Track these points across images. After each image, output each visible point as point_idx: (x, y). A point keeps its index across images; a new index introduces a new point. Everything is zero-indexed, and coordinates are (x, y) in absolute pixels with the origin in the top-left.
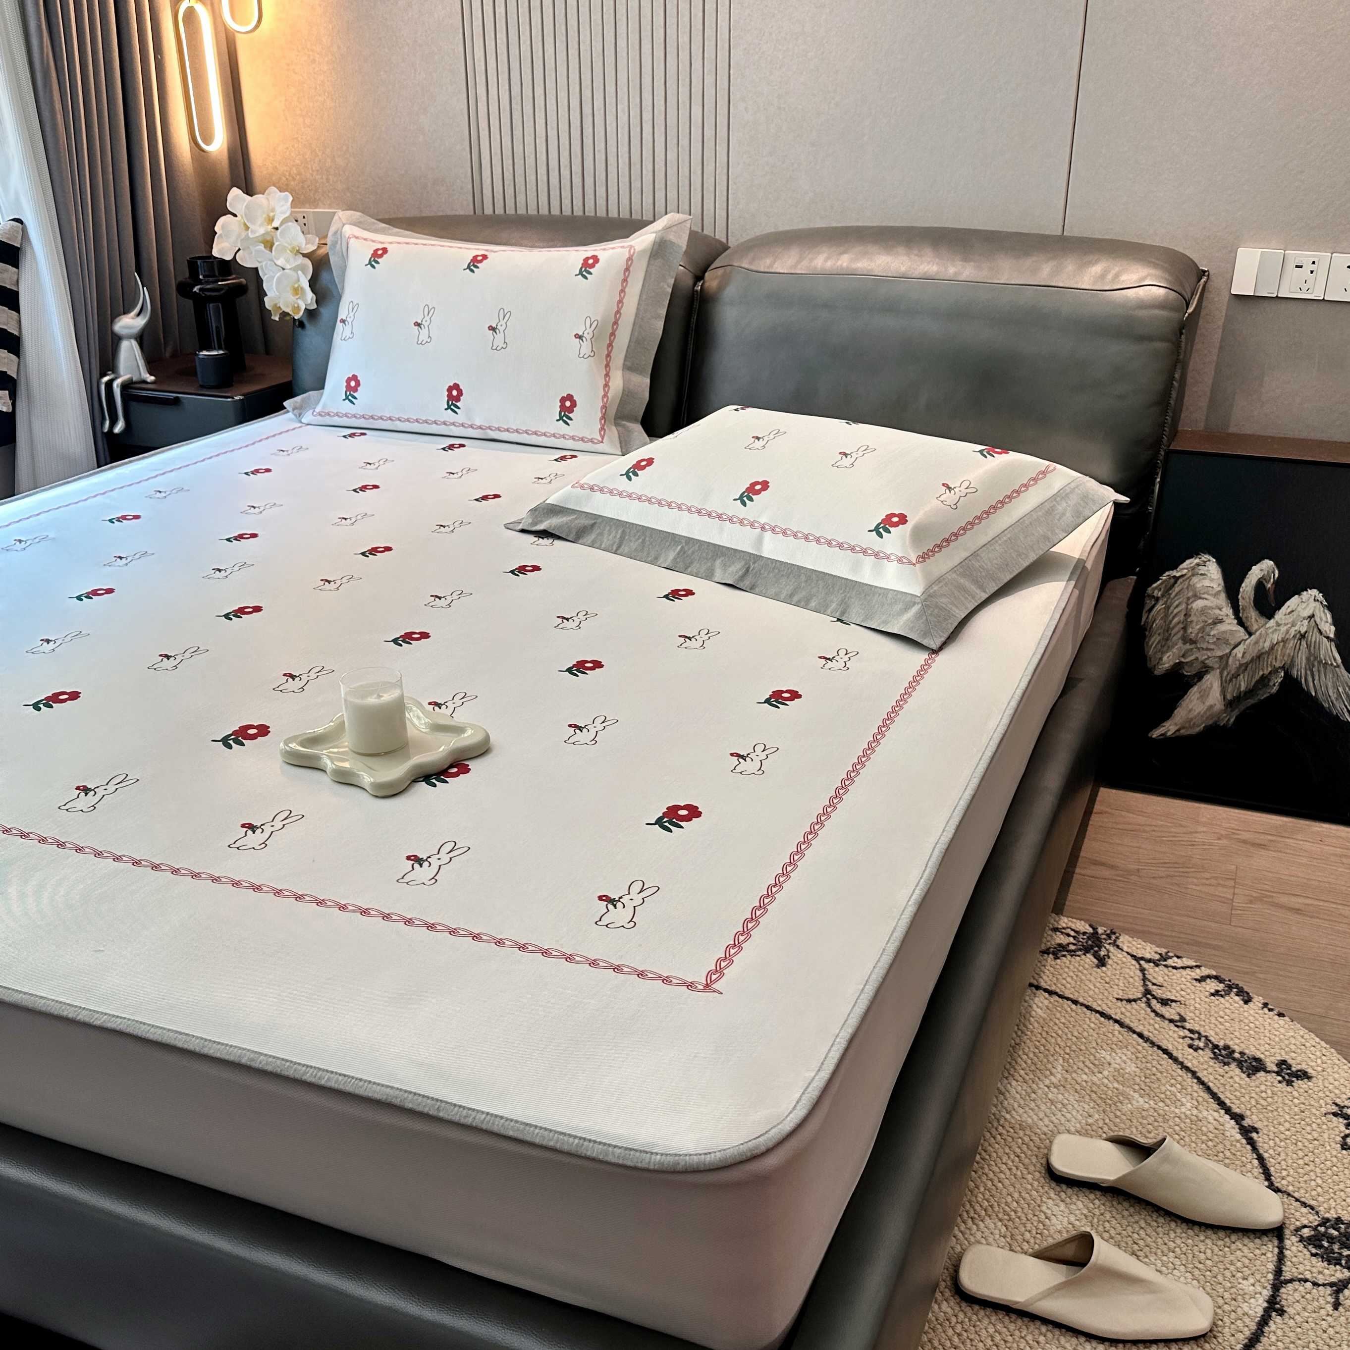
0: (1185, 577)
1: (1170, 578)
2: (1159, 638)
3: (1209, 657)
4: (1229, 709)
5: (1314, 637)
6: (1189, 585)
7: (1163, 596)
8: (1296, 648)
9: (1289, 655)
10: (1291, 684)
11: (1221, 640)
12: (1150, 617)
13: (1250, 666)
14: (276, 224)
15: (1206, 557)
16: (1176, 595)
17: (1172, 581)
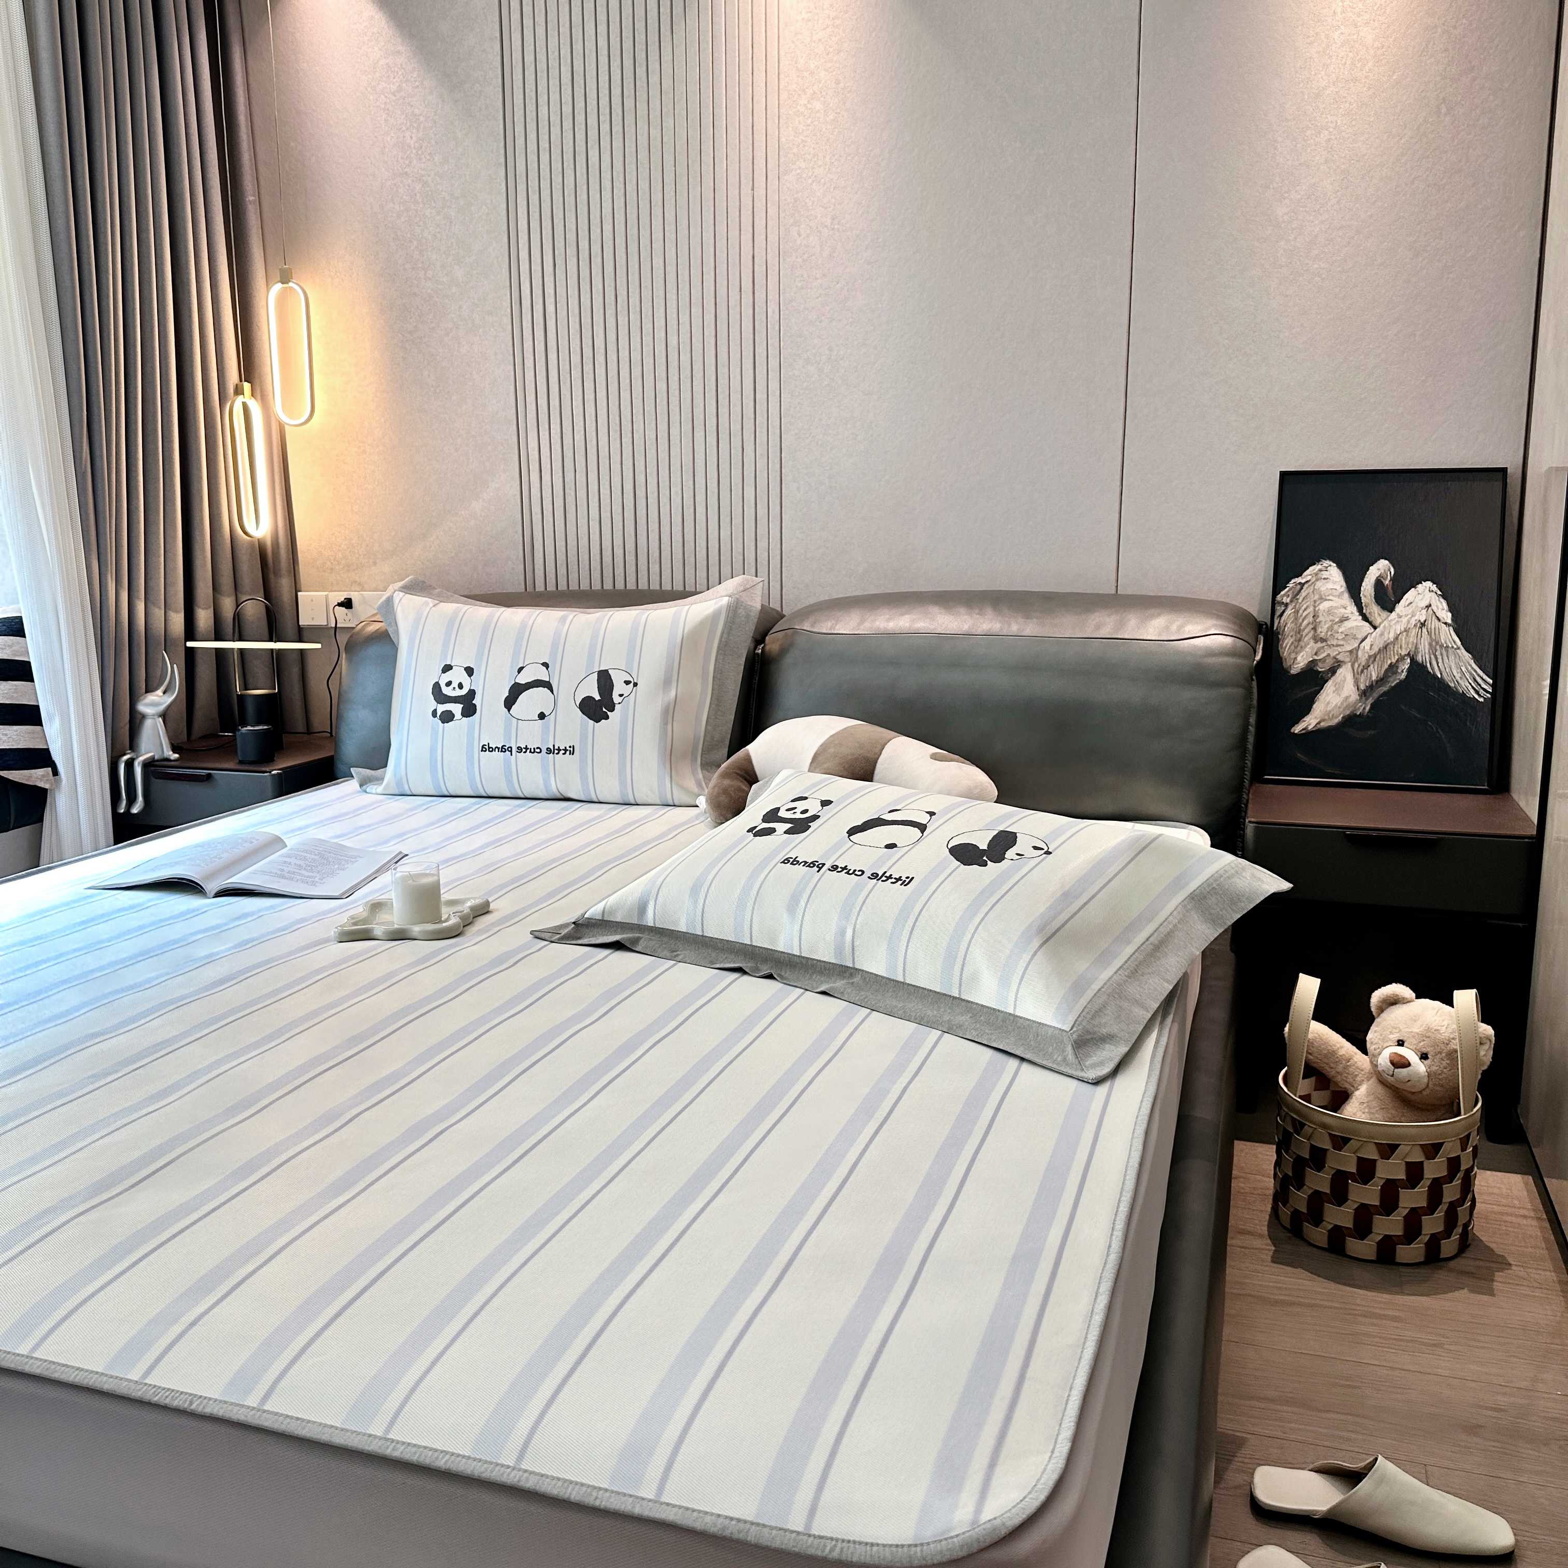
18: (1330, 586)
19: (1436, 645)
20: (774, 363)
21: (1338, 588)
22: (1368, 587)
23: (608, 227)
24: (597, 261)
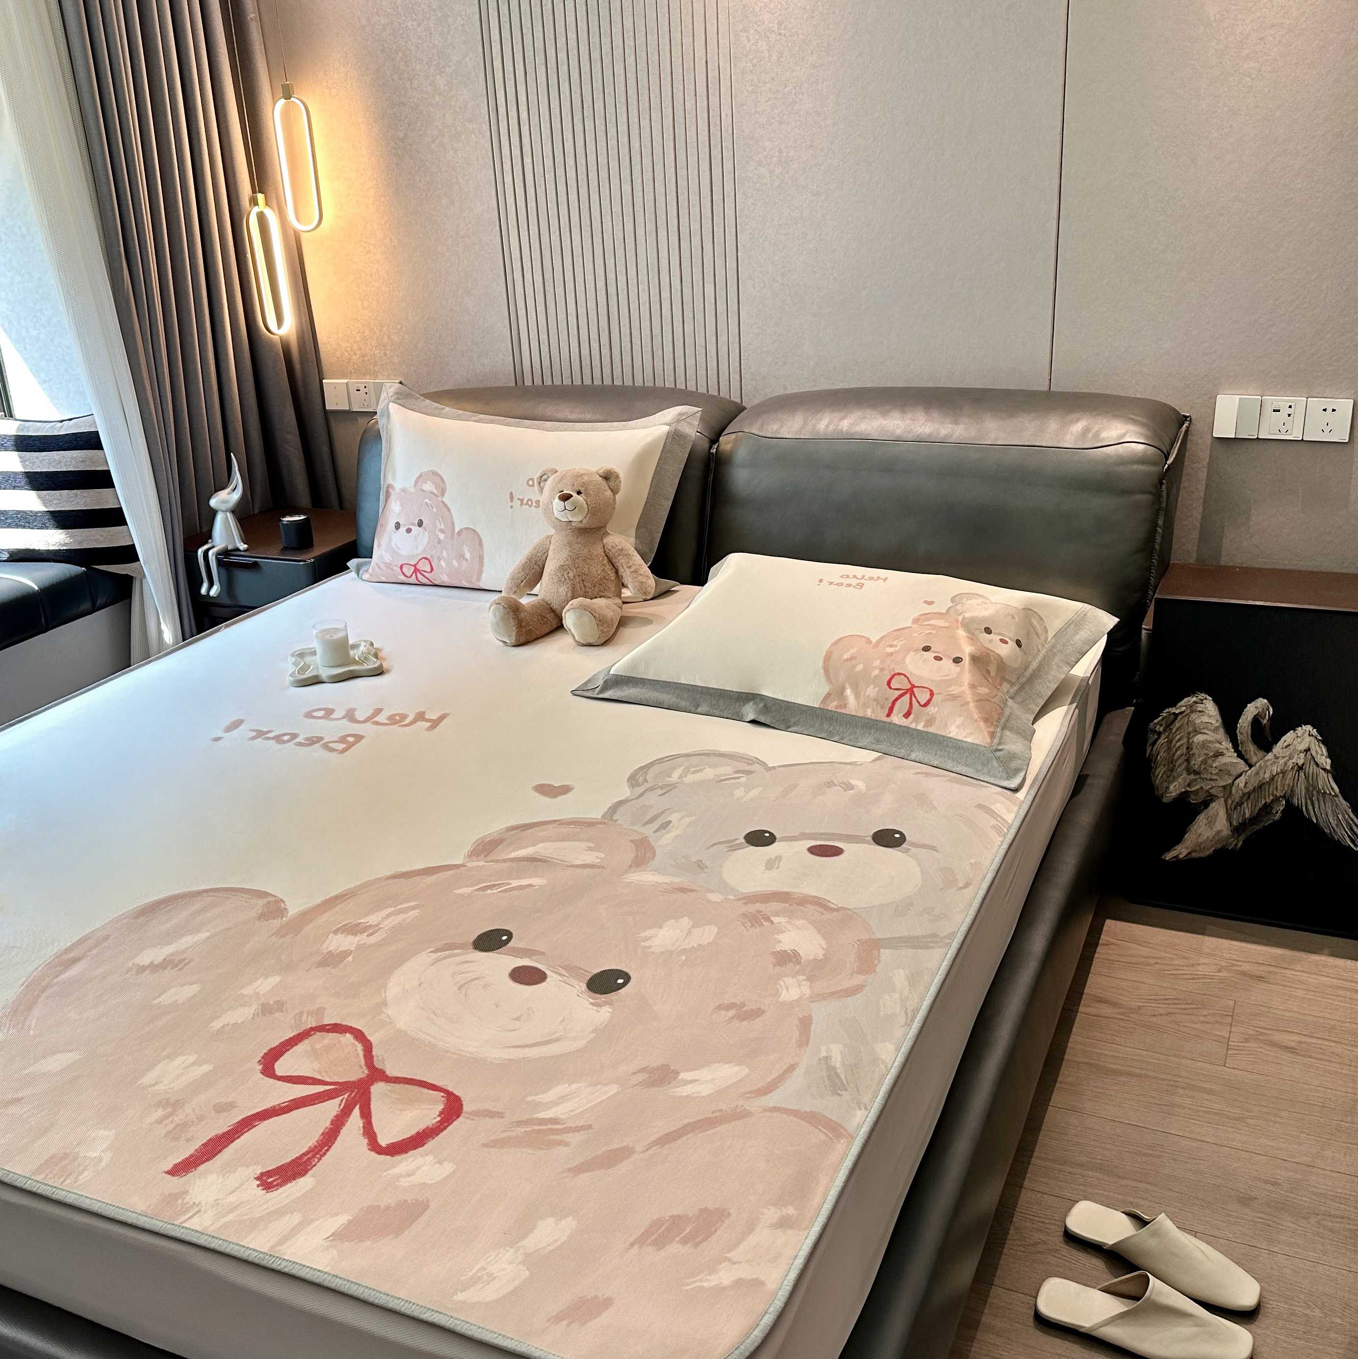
0: (1184, 715)
1: (1170, 715)
2: (1164, 770)
3: (1213, 787)
4: (1236, 835)
5: (1312, 769)
6: (1188, 720)
7: (1165, 730)
8: (1296, 780)
9: (1289, 785)
10: (1293, 811)
11: (1221, 771)
12: (1154, 749)
13: (1252, 795)
15: (1202, 696)
16: (1177, 729)
17: (1172, 717)
20: (728, 166)
23: (572, 36)
24: (563, 68)
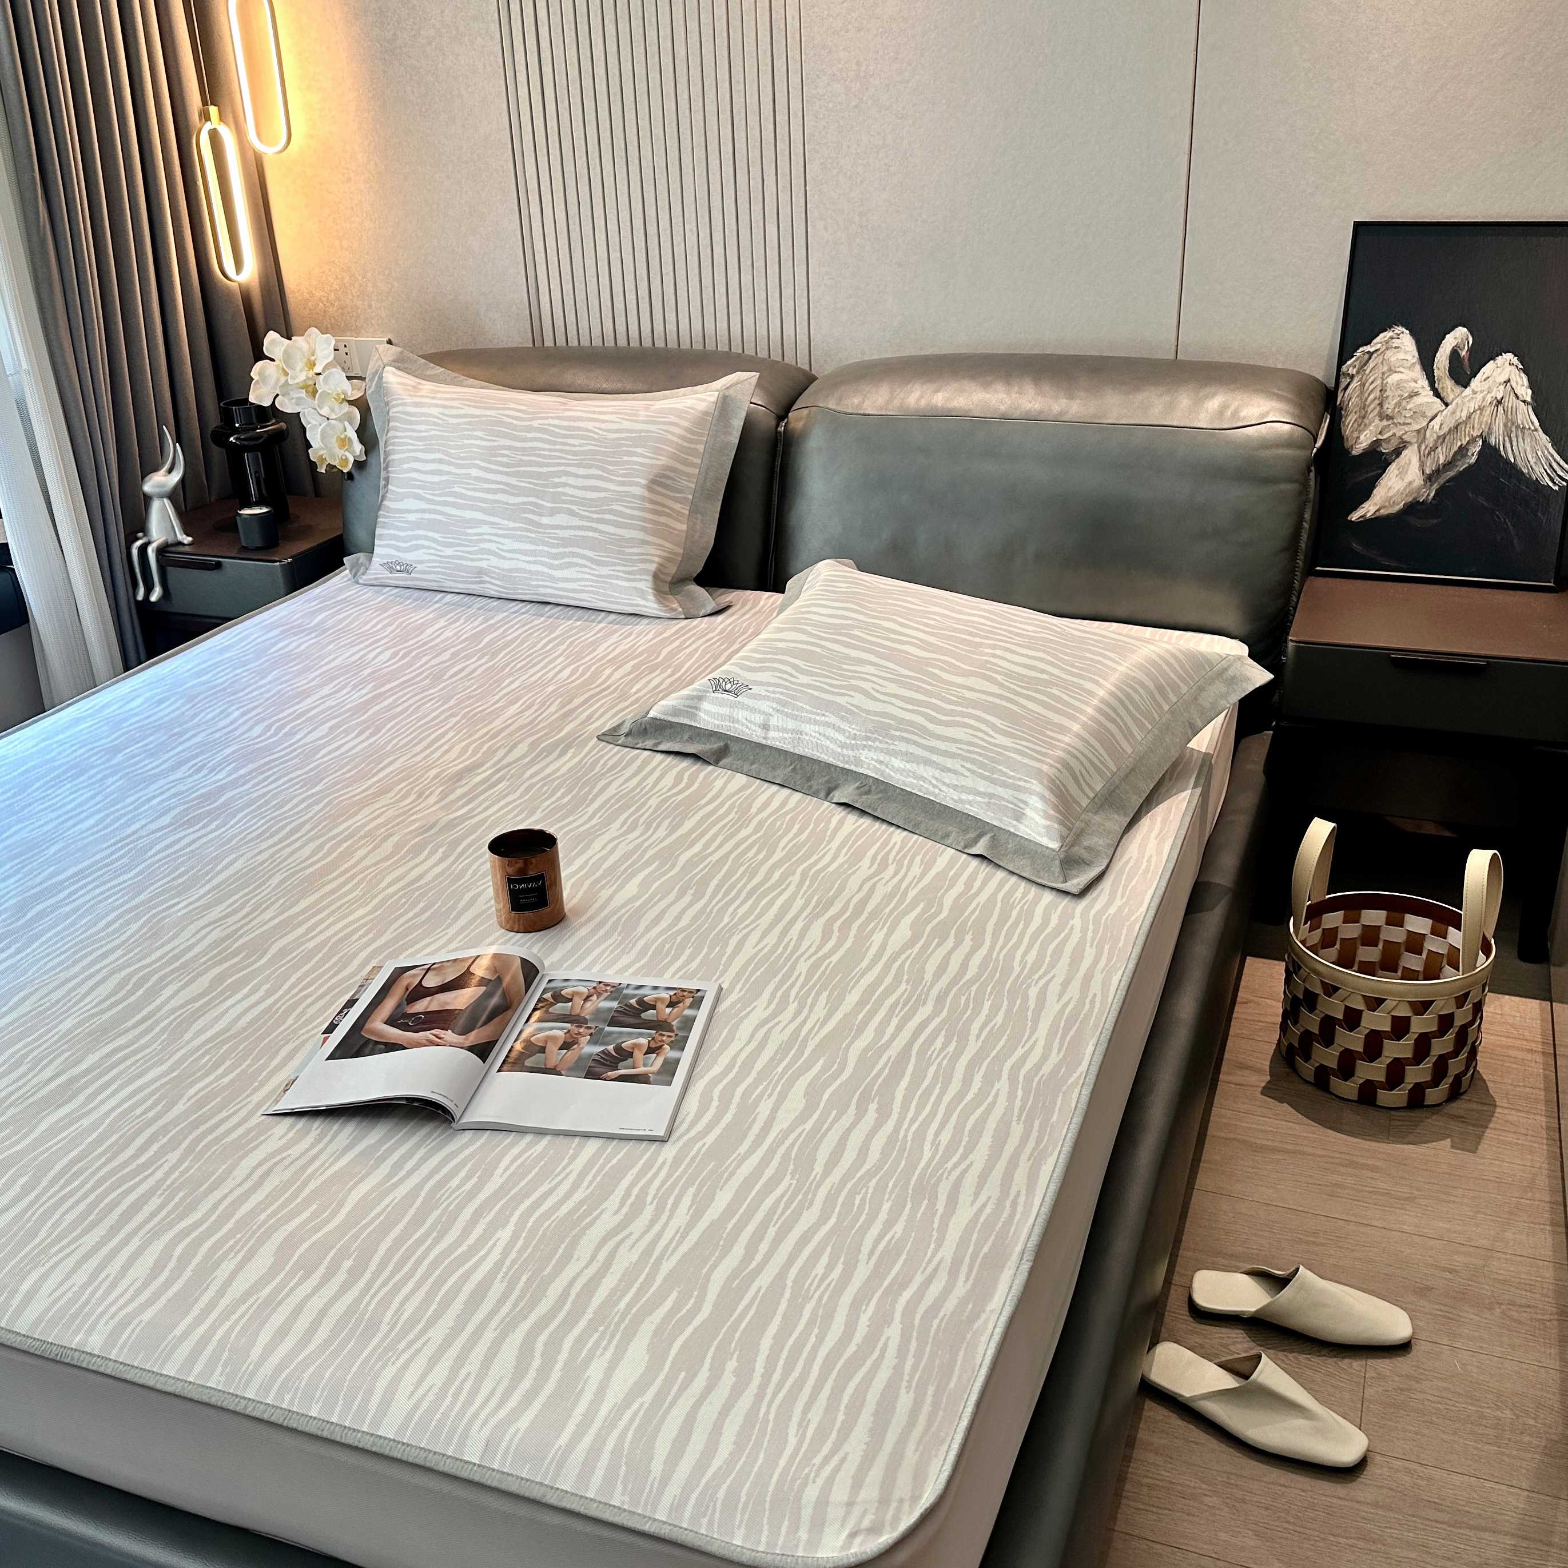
0: (1379, 352)
3: (1406, 432)
6: (1383, 359)
8: (1493, 415)
9: (1486, 423)
11: (1418, 413)
13: (1448, 437)
14: (318, 369)
18: (1401, 356)
19: (1512, 426)
21: (1409, 358)
22: (1442, 358)
